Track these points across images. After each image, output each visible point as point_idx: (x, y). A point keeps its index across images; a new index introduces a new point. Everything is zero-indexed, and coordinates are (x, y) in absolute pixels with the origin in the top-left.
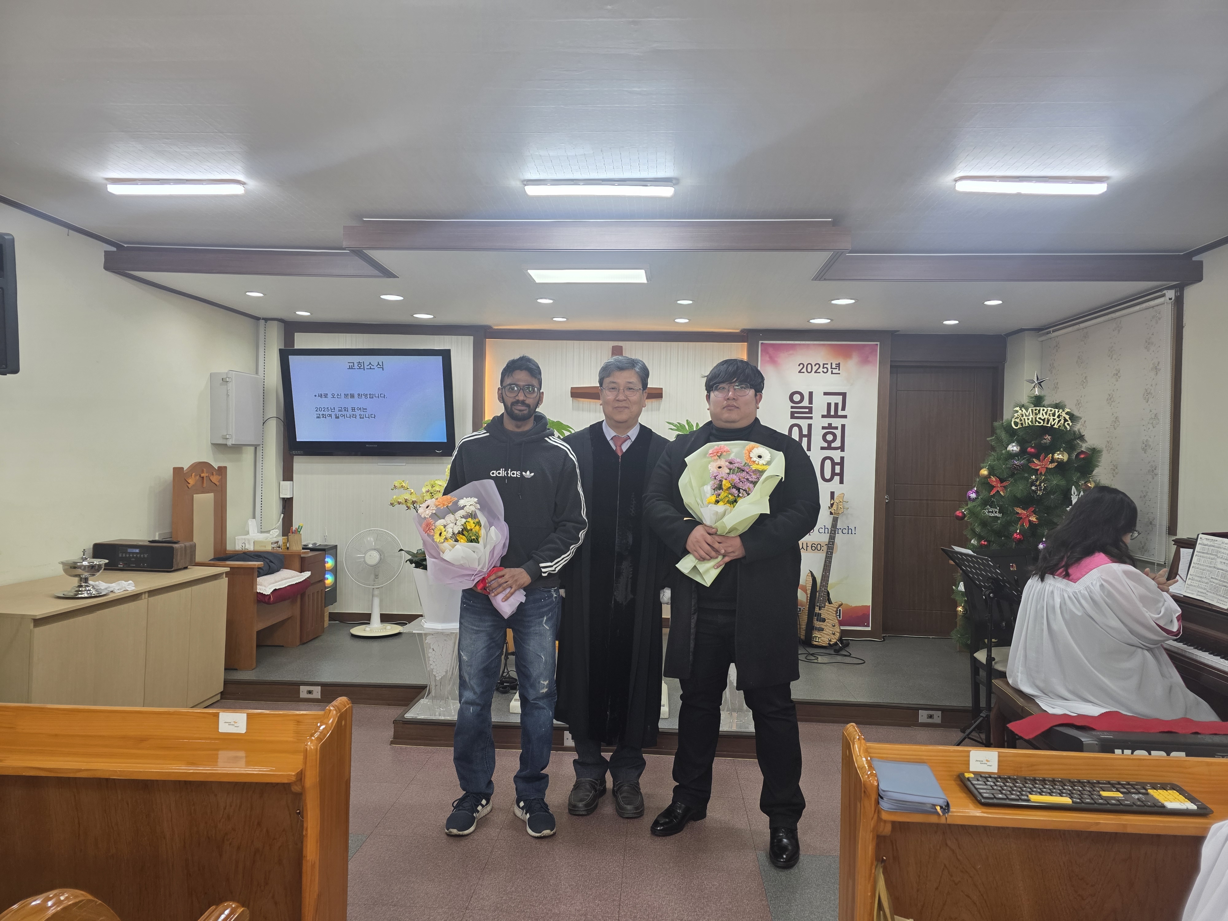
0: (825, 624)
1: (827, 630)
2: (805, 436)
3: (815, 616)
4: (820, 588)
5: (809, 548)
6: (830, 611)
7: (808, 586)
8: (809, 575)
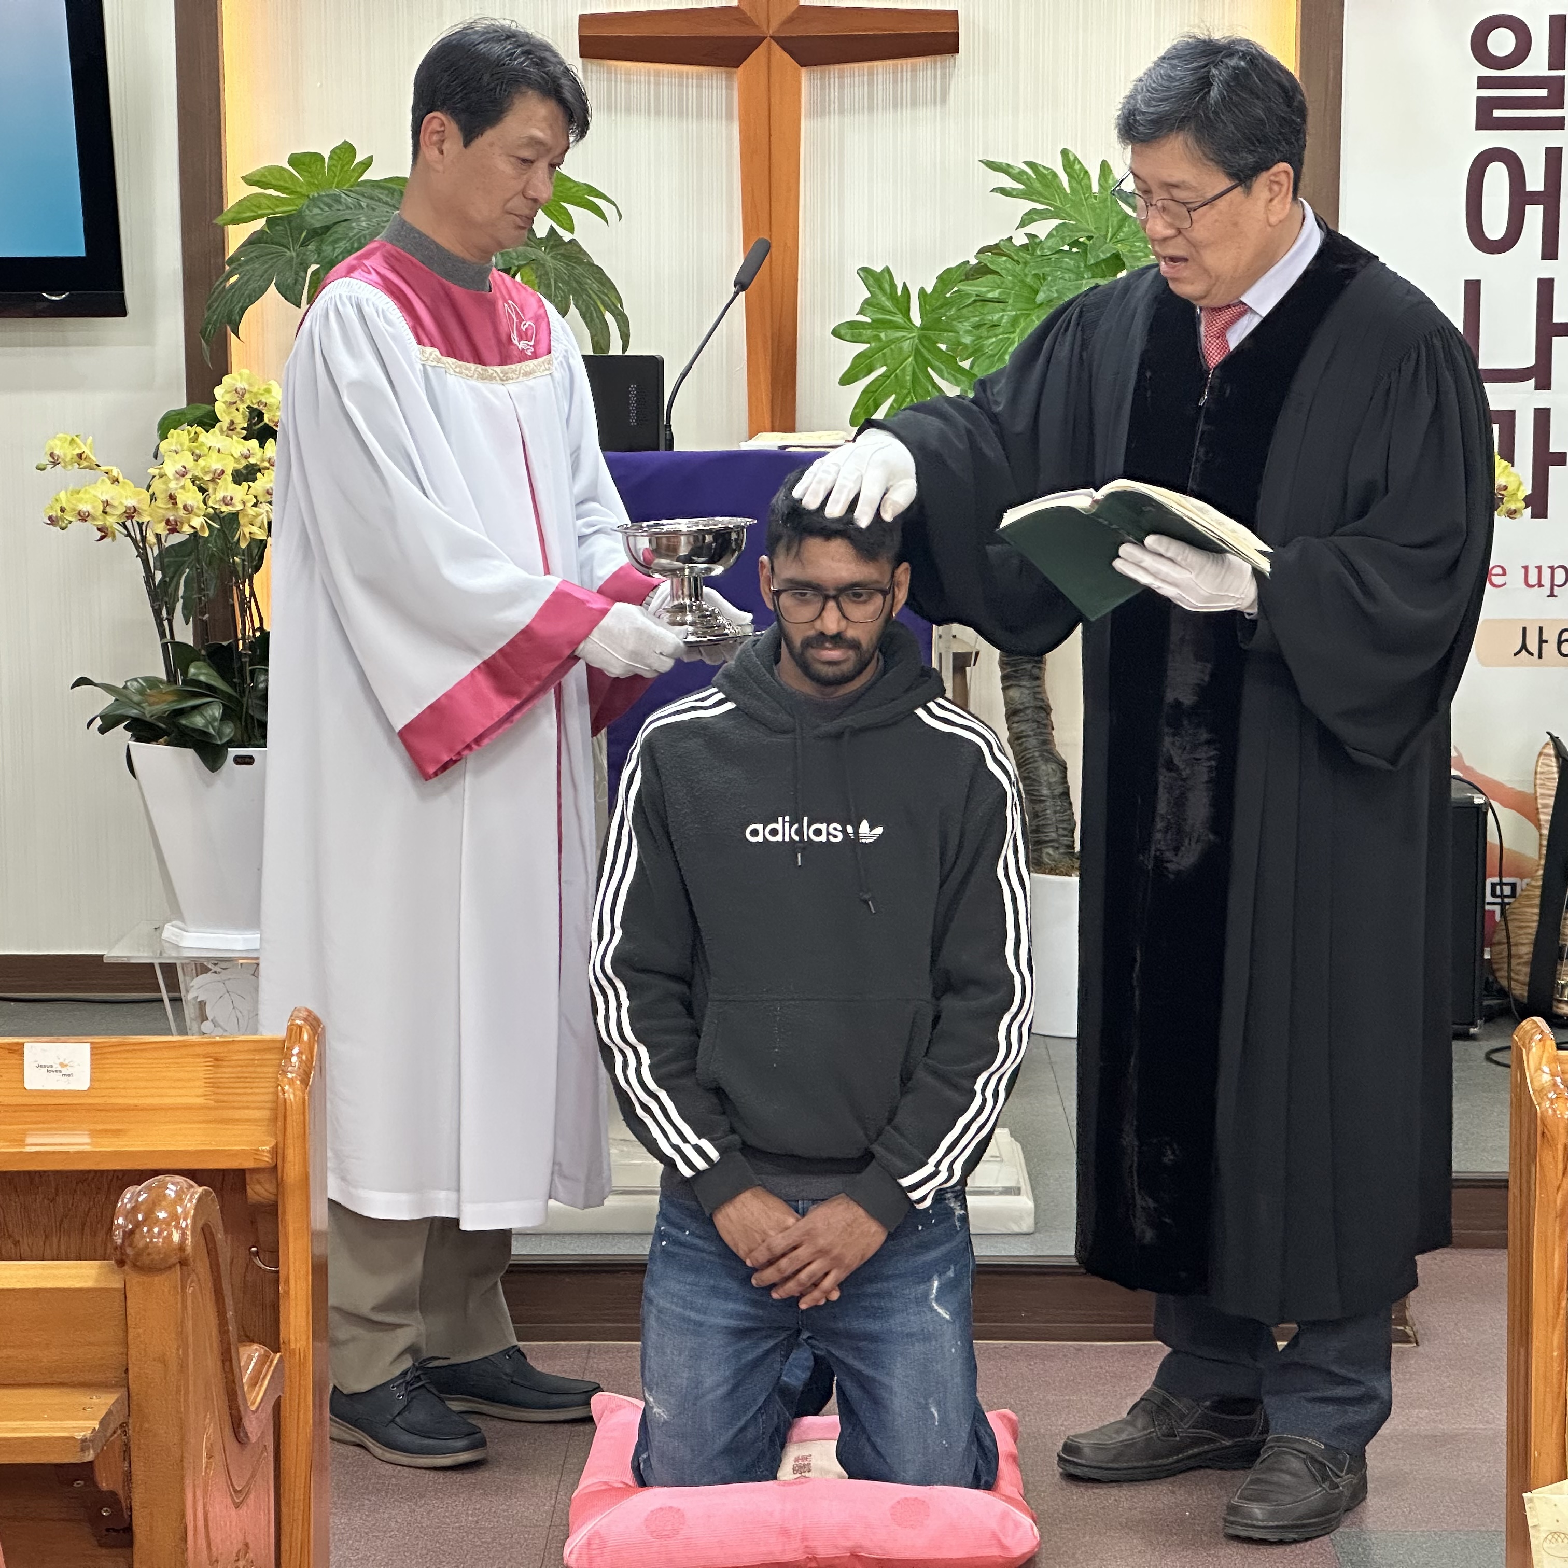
2: (1534, 198)
5: (1550, 649)
7: (1542, 795)
8: (1546, 751)
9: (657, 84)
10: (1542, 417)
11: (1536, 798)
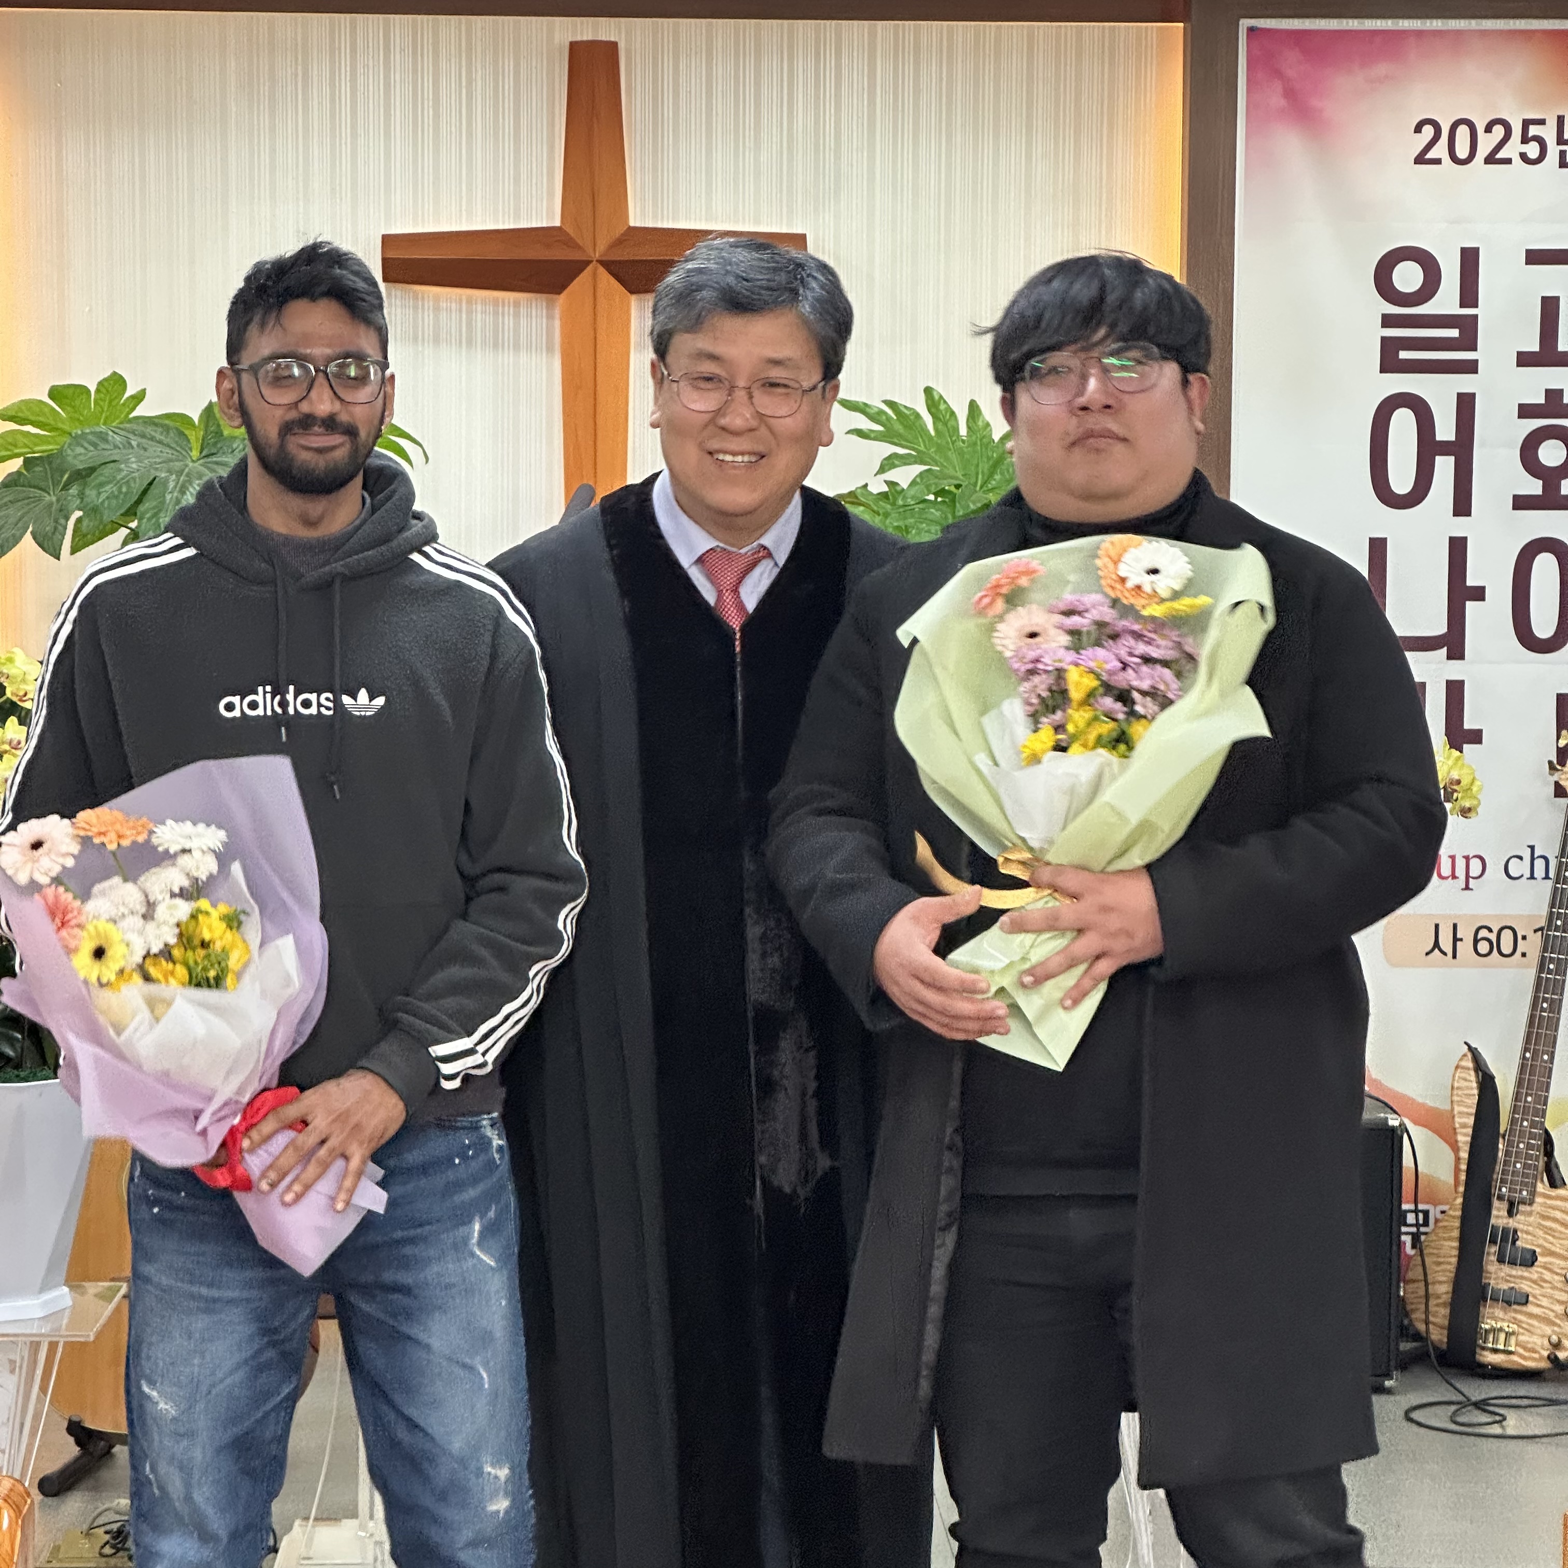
1: (1545, 1302)
2: (1445, 448)
3: (1493, 1241)
4: (1513, 1121)
5: (1465, 948)
6: (1555, 1220)
7: (1460, 1113)
8: (1463, 1063)
9: (470, 312)
10: (1455, 690)
11: (1453, 1117)
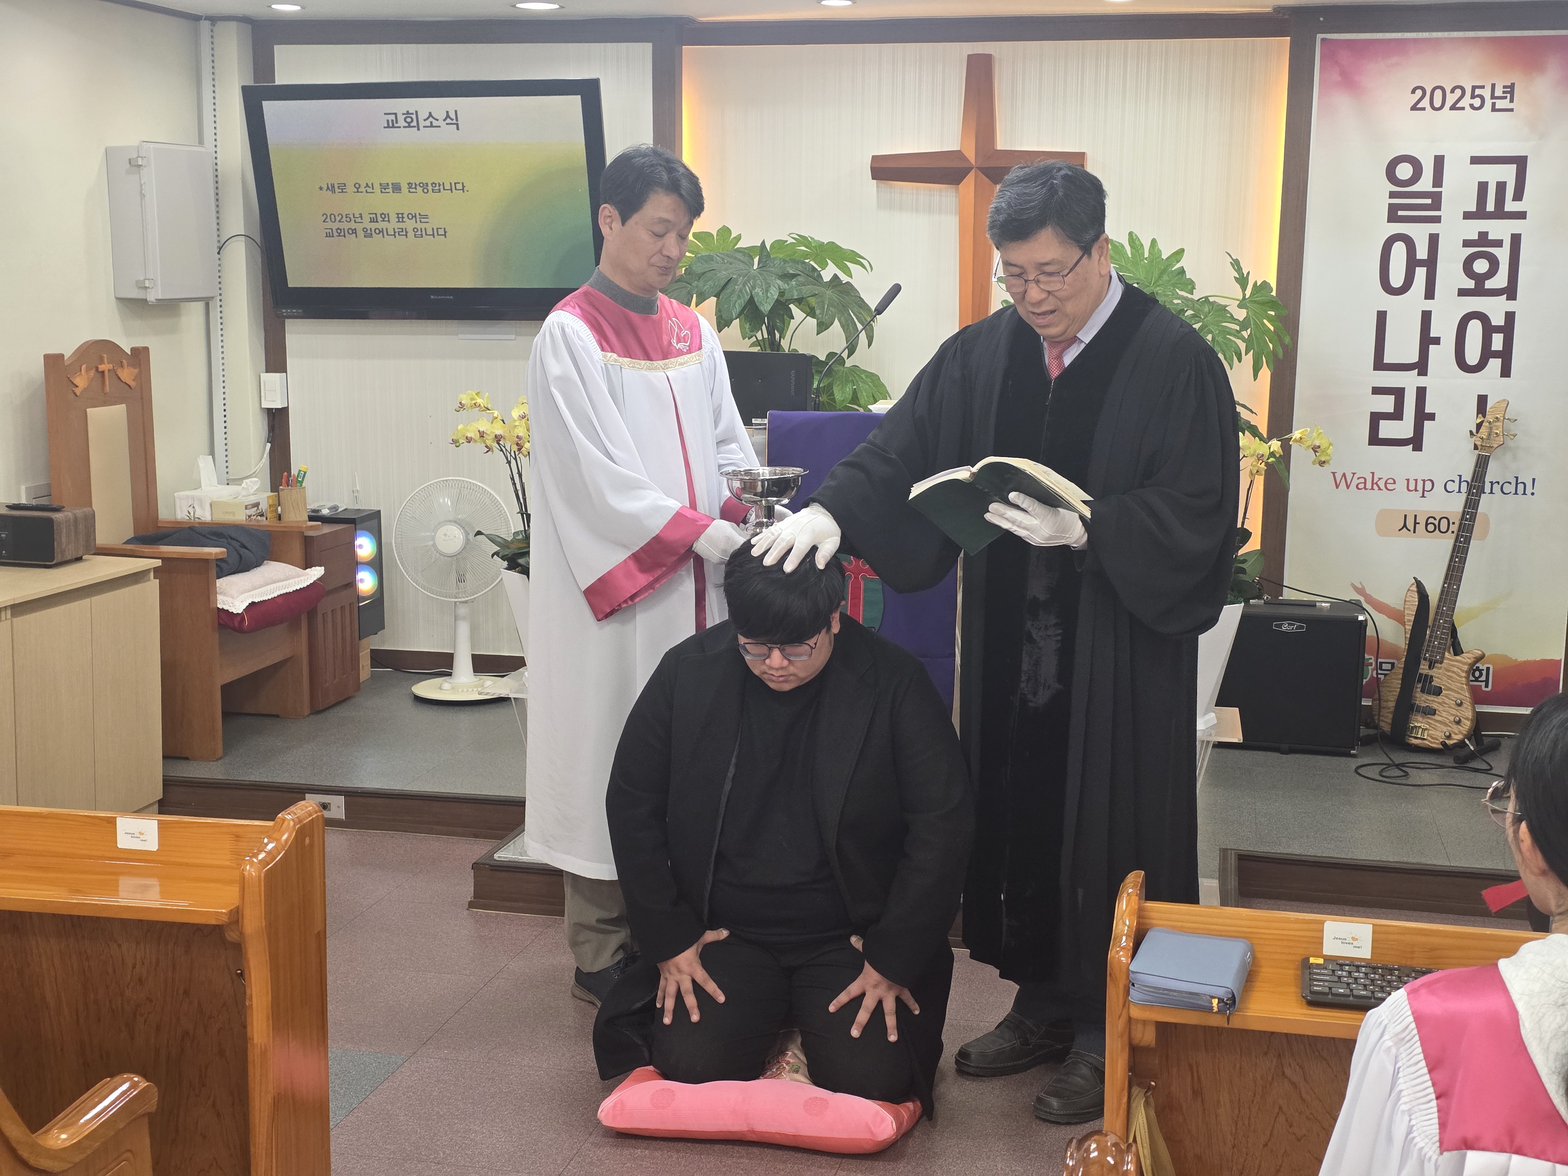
0: (1439, 699)
1: (1444, 714)
2: (1421, 263)
3: (1419, 681)
4: (1435, 620)
5: (1421, 527)
6: (1453, 672)
7: (1408, 614)
8: (1411, 589)
10: (1421, 393)
11: (1404, 616)
